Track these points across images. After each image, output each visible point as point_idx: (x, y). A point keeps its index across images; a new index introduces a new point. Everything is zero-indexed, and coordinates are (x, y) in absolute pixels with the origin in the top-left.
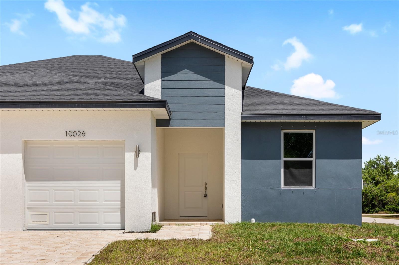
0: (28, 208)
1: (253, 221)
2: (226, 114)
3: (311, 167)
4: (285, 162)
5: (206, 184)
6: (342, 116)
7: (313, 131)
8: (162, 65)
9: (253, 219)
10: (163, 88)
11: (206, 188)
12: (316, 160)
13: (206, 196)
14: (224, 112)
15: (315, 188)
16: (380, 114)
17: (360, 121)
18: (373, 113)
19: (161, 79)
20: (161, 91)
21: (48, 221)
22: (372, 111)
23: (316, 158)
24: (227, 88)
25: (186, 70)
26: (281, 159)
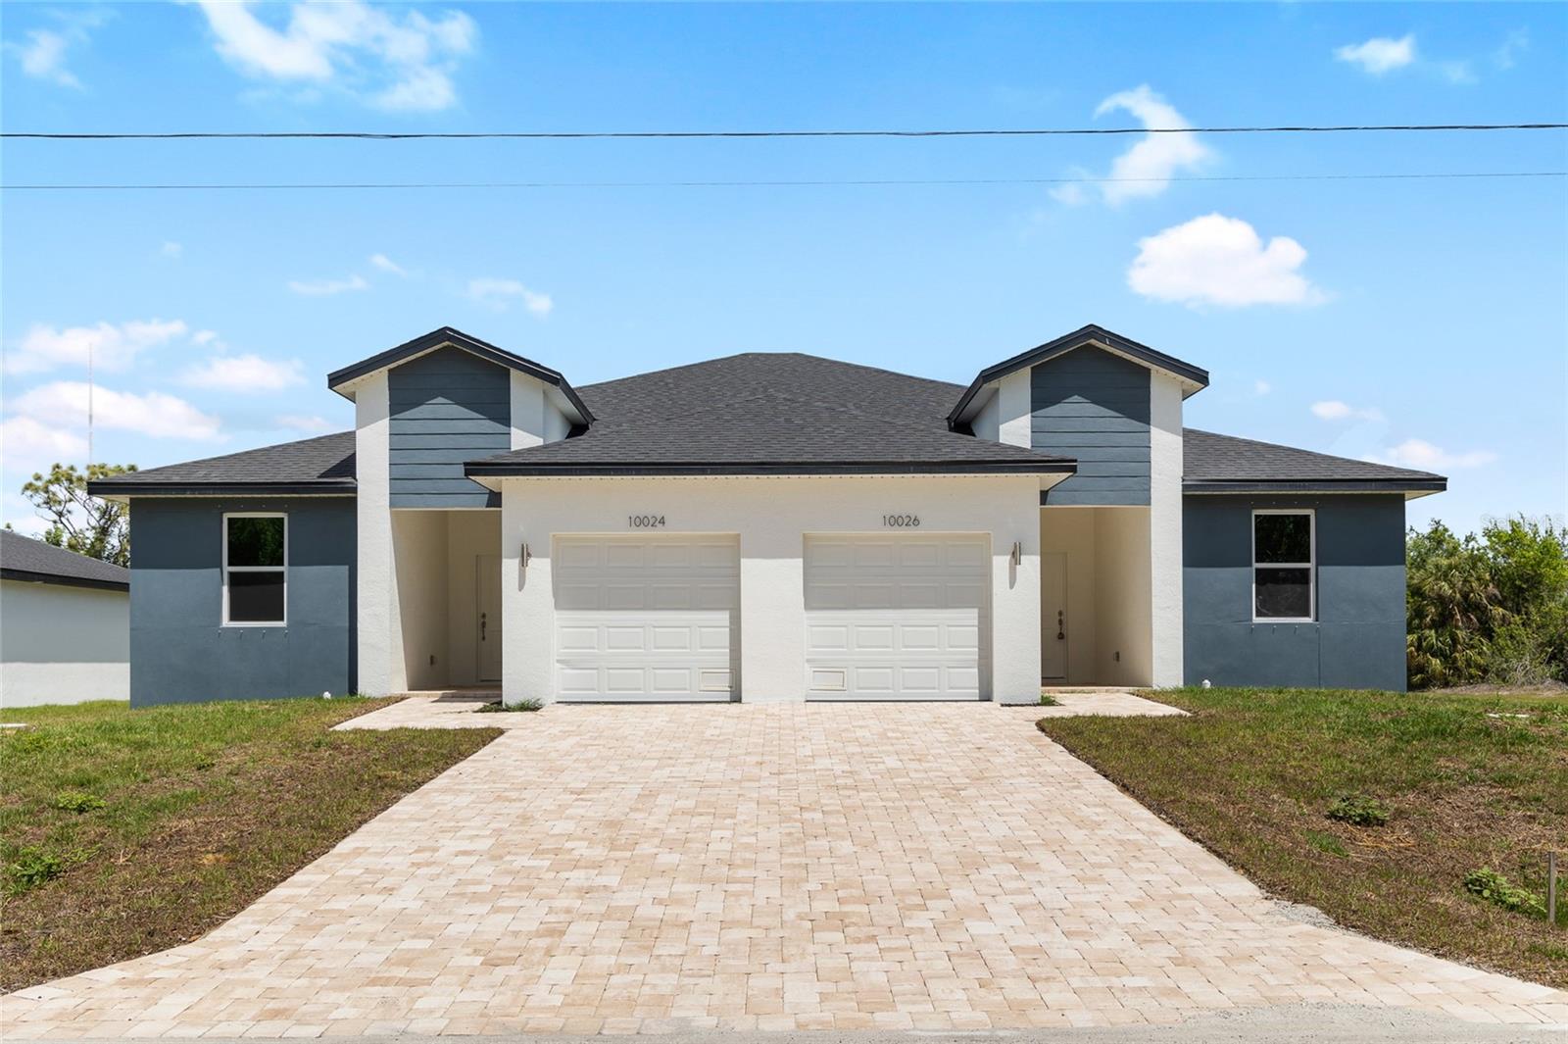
0: (808, 661)
1: (1207, 684)
2: (1152, 480)
3: (1307, 582)
4: (1257, 570)
5: (1060, 614)
6: (1373, 484)
7: (1311, 512)
8: (1032, 388)
9: (1207, 681)
10: (1035, 431)
11: (1061, 622)
12: (1320, 568)
13: (1061, 636)
14: (1150, 477)
15: (1317, 620)
16: (1445, 479)
17: (1402, 492)
18: (1432, 477)
19: (1030, 415)
20: (1030, 437)
21: (845, 685)
22: (1428, 474)
23: (1318, 564)
24: (1153, 430)
25: (1076, 397)
26: (1251, 565)
